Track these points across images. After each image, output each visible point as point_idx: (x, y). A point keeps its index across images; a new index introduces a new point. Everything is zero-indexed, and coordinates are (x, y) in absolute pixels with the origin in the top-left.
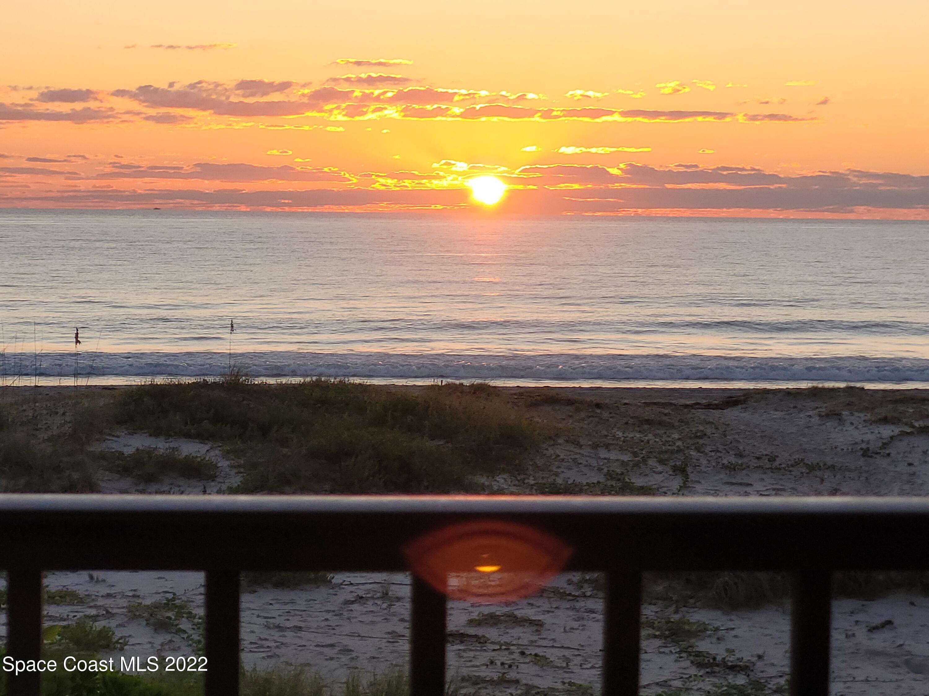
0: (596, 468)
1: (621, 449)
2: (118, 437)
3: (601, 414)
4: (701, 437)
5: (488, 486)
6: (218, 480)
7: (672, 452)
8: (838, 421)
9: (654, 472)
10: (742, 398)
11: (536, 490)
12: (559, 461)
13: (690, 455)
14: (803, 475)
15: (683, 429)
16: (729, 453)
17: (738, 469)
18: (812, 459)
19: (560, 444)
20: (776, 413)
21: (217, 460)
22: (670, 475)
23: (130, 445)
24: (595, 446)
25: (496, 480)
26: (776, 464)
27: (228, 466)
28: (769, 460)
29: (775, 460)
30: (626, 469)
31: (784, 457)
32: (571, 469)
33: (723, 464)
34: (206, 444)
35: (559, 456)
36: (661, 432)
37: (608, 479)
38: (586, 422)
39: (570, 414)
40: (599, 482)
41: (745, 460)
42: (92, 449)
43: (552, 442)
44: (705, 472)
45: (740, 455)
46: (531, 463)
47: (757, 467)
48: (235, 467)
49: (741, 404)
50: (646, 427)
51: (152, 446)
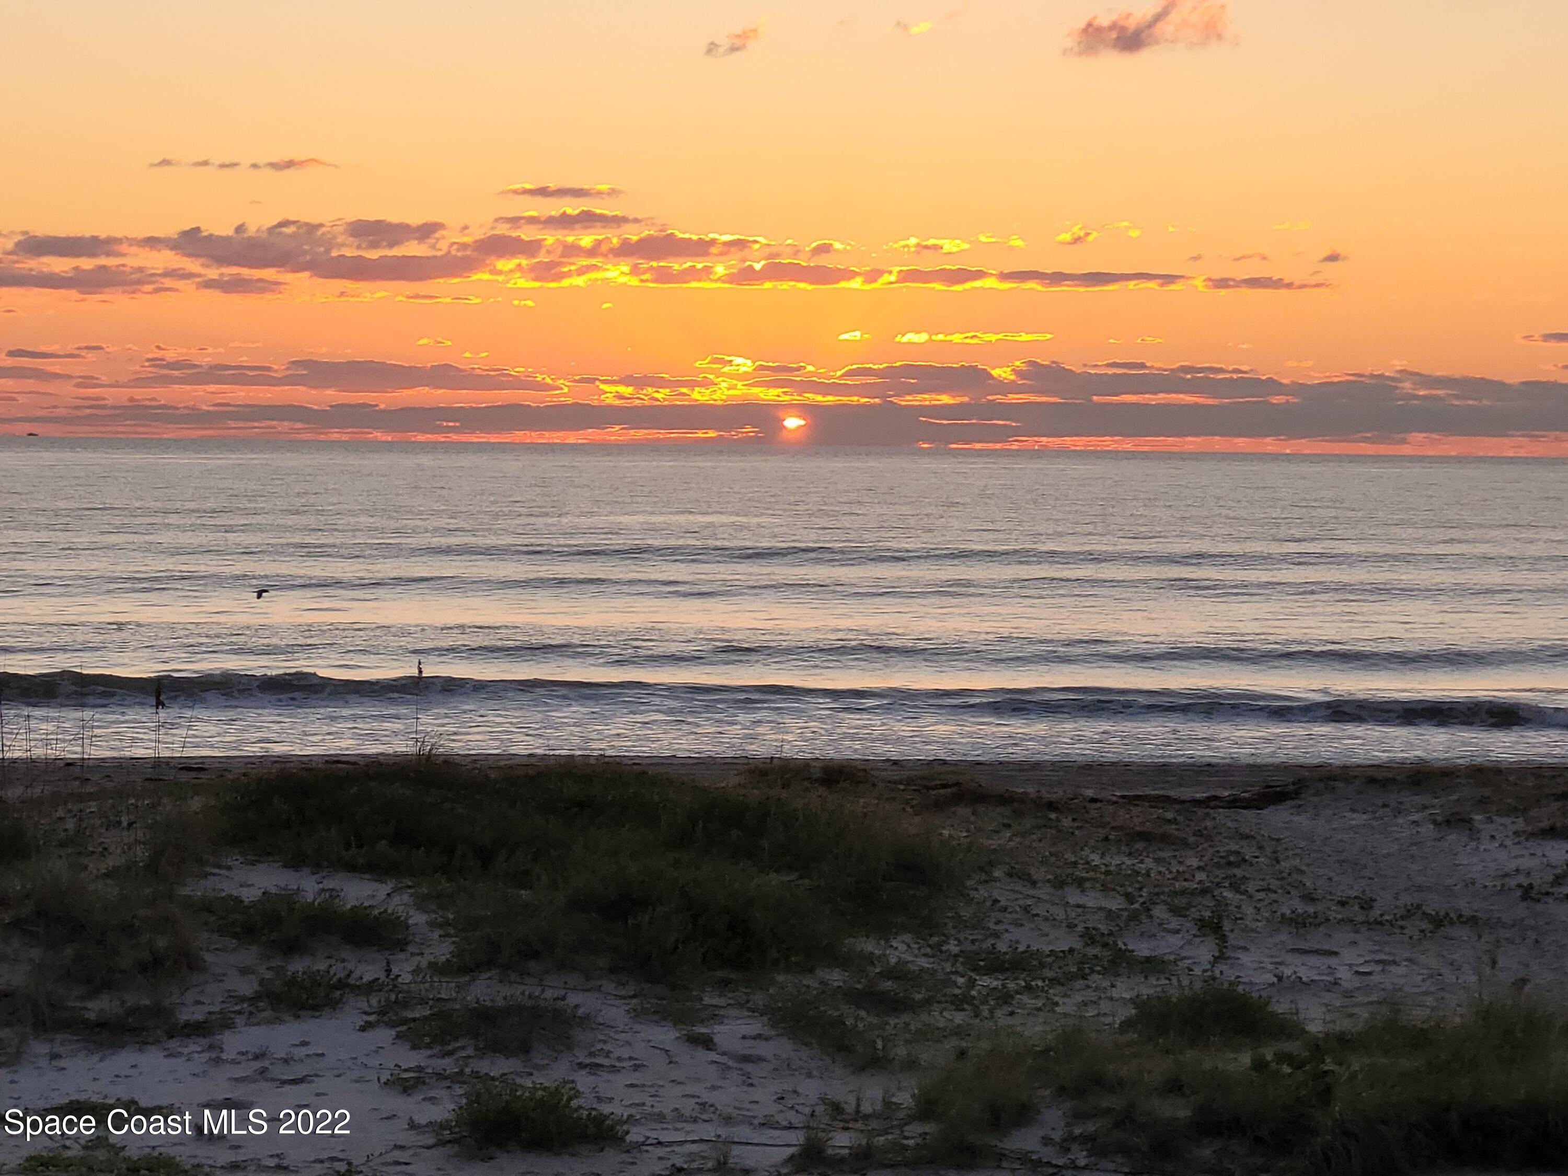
0: (1064, 925)
1: (1105, 889)
2: (229, 868)
3: (1058, 820)
4: (1236, 865)
5: (880, 957)
6: (411, 949)
7: (1193, 893)
8: (1467, 832)
9: (1165, 930)
10: (1291, 787)
11: (962, 963)
12: (999, 911)
13: (1225, 898)
14: (1425, 936)
15: (1204, 849)
16: (1289, 893)
17: (1310, 924)
18: (1434, 904)
19: (996, 880)
20: (1354, 815)
21: (407, 913)
22: (1195, 936)
23: (253, 885)
24: (1059, 884)
25: (892, 946)
26: (1375, 913)
27: (427, 922)
28: (1362, 908)
29: (1371, 907)
30: (1118, 925)
31: (1385, 902)
32: (1022, 925)
33: (1283, 915)
34: (386, 883)
35: (999, 901)
36: (1166, 854)
37: (1088, 945)
38: (1034, 837)
39: (1006, 821)
40: (1071, 950)
41: (1320, 907)
42: (186, 891)
43: (984, 877)
44: (1252, 930)
45: (1309, 898)
46: (950, 915)
47: (1342, 920)
48: (440, 926)
49: (1292, 799)
50: (1140, 846)
51: (289, 887)
